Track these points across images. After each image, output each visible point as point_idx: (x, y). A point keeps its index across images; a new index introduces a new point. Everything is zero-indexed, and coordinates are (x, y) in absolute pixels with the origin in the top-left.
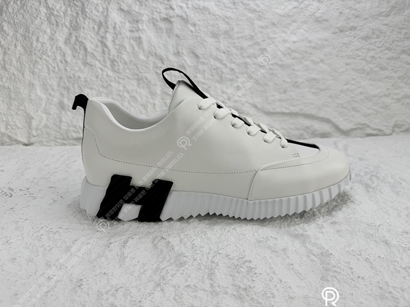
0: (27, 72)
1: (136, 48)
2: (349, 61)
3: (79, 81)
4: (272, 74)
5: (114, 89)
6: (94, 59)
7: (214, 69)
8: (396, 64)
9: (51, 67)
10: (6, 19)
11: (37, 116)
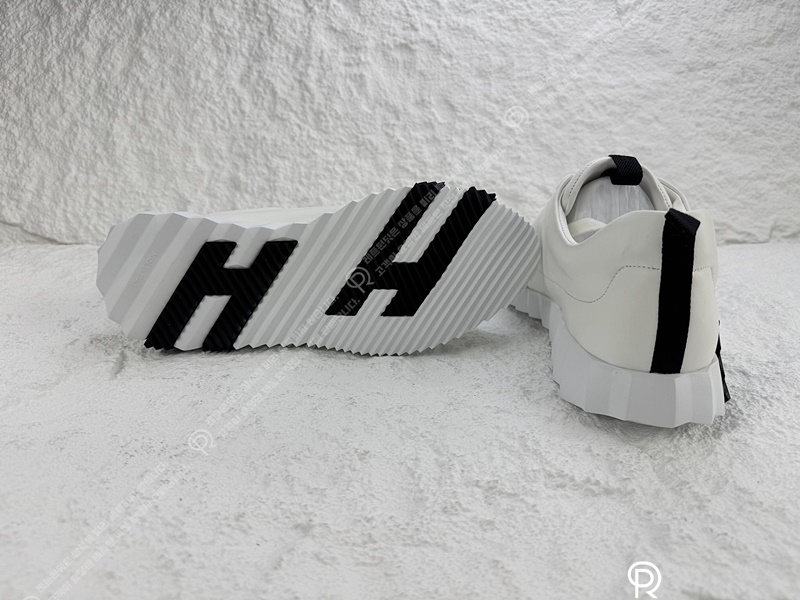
0: (180, 128)
1: (355, 93)
2: (702, 120)
3: (264, 145)
4: (574, 139)
5: (318, 160)
6: (288, 108)
7: (480, 129)
8: (780, 125)
9: (218, 121)
10: (147, 41)
11: (196, 199)
